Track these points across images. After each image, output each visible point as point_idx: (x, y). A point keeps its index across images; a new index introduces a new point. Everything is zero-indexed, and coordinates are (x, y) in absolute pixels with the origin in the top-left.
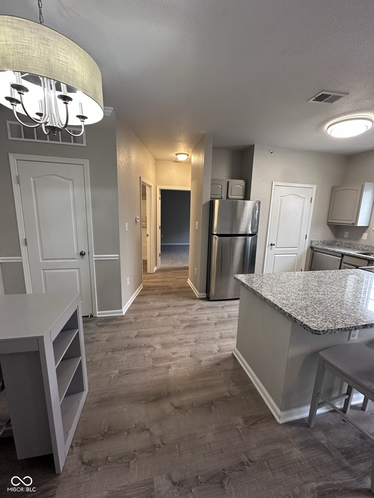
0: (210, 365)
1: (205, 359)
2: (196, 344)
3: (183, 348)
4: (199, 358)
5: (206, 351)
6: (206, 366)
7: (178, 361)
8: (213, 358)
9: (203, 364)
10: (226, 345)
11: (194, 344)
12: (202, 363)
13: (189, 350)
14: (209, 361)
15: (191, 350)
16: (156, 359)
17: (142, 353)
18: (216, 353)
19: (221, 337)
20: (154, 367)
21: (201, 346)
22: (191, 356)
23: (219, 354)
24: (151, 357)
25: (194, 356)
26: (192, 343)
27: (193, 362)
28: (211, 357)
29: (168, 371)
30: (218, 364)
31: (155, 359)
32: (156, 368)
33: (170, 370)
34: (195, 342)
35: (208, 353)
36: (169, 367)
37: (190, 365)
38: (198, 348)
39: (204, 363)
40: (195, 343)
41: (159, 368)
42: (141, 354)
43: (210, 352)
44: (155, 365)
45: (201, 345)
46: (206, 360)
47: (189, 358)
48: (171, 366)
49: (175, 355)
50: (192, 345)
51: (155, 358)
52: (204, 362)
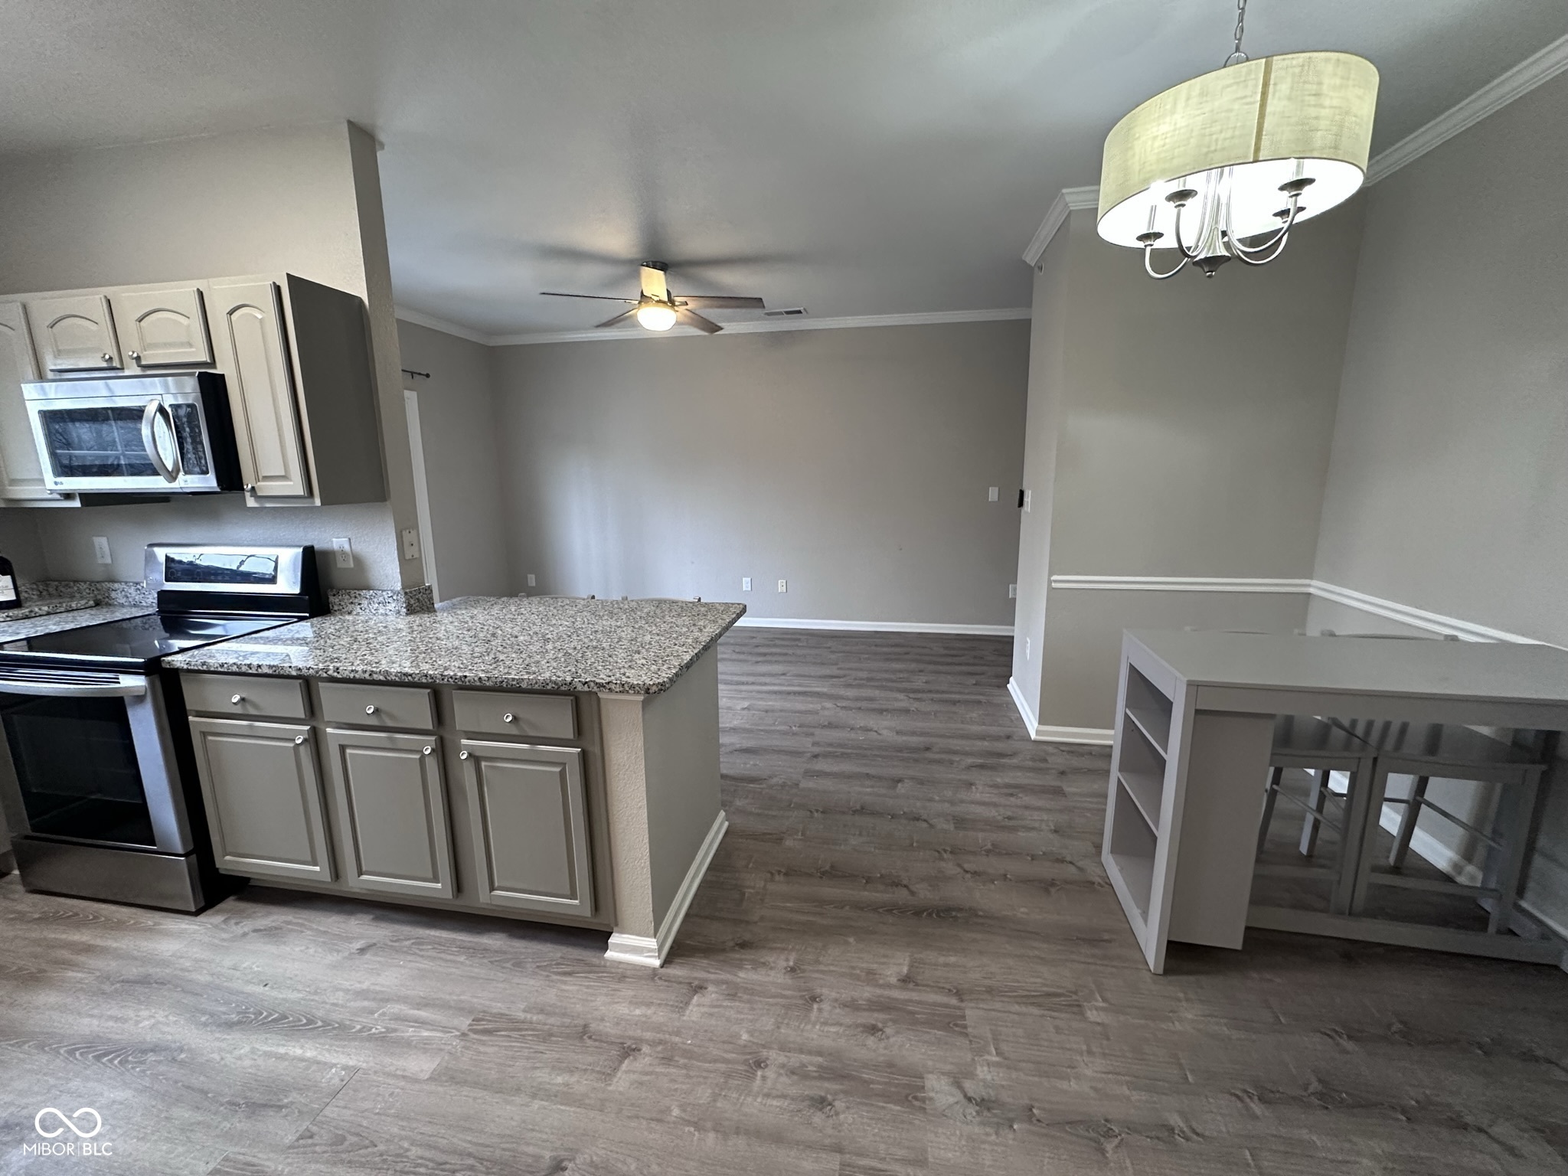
0: (771, 949)
1: (772, 973)
2: (764, 1046)
3: (828, 1043)
4: (790, 982)
5: (749, 1002)
6: (784, 949)
7: (867, 992)
8: (741, 968)
9: (787, 960)
10: (649, 1005)
11: (774, 1056)
12: (791, 964)
13: (809, 1027)
14: (764, 964)
15: (802, 1026)
16: (952, 1024)
17: (1014, 1075)
18: (717, 983)
19: (628, 1051)
20: (959, 994)
21: (751, 1033)
22: (814, 999)
23: (712, 977)
24: (971, 1041)
25: (802, 997)
26: (782, 1059)
27: (816, 975)
28: (746, 976)
29: (911, 966)
30: (744, 945)
31: (956, 1025)
32: (950, 990)
33: (905, 970)
34: (759, 1064)
35: (746, 990)
36: (906, 981)
37: (832, 968)
38: (768, 1023)
39: (783, 961)
40: (765, 1053)
41: (940, 988)
42: (1016, 1069)
43: (733, 993)
44: (954, 1001)
45: (745, 1037)
46: (771, 968)
47: (825, 991)
48: (899, 980)
49: (874, 1022)
50: (783, 1048)
51: (957, 1029)
52: (782, 964)
